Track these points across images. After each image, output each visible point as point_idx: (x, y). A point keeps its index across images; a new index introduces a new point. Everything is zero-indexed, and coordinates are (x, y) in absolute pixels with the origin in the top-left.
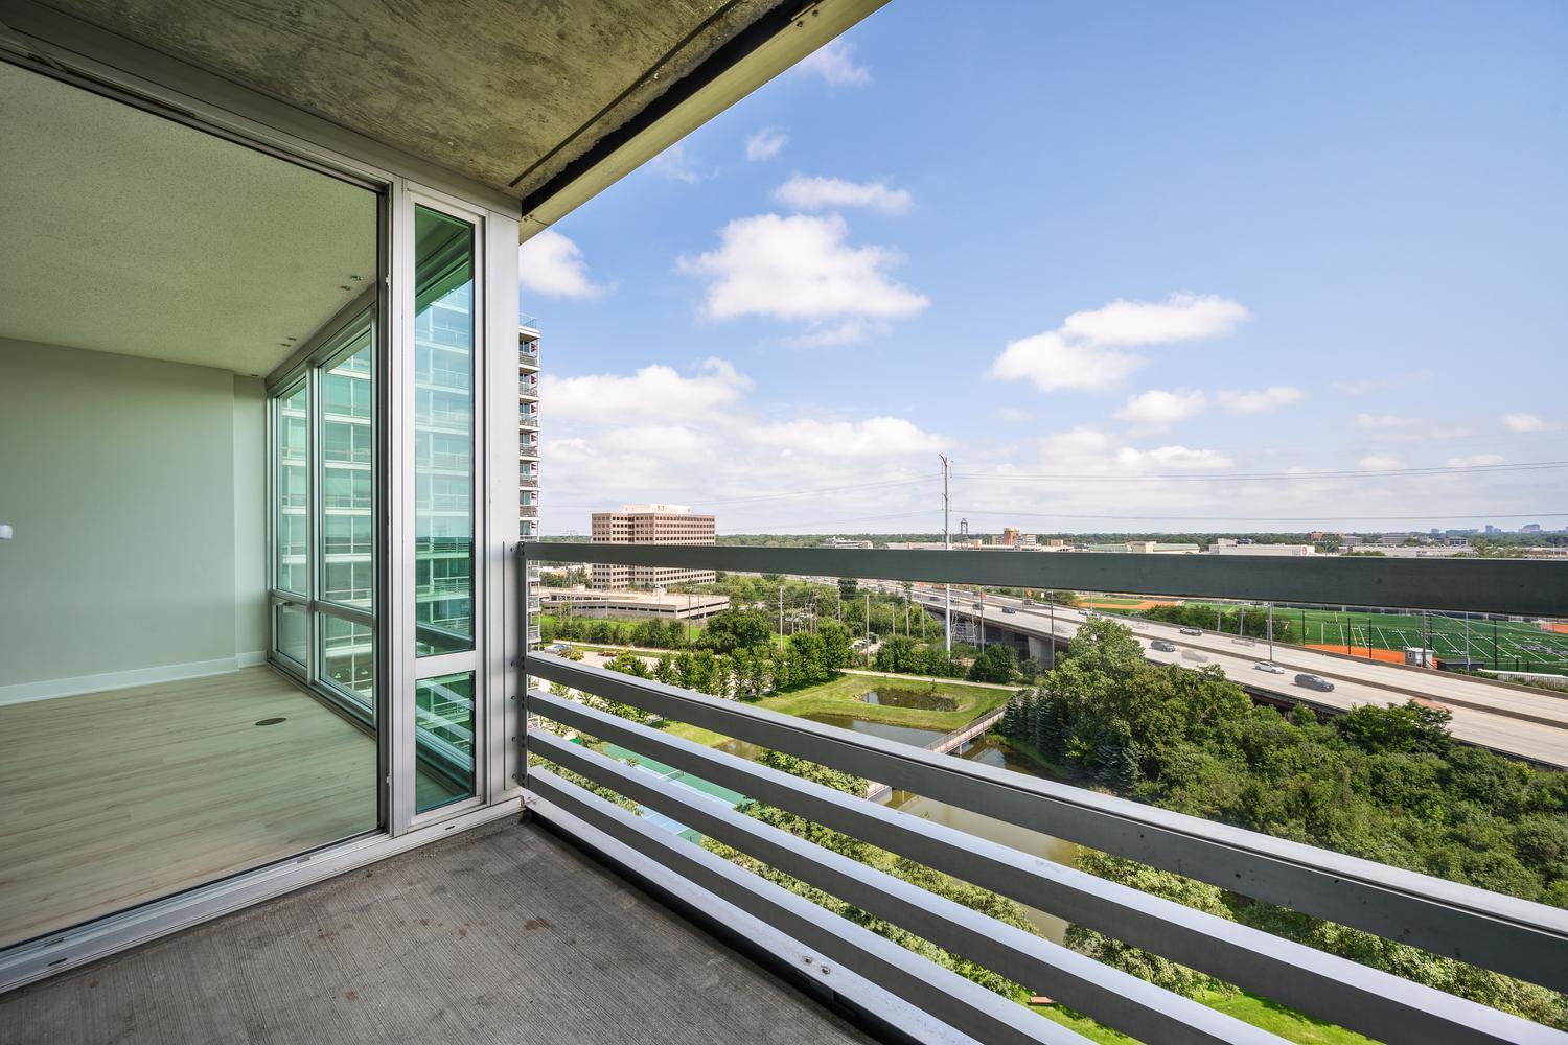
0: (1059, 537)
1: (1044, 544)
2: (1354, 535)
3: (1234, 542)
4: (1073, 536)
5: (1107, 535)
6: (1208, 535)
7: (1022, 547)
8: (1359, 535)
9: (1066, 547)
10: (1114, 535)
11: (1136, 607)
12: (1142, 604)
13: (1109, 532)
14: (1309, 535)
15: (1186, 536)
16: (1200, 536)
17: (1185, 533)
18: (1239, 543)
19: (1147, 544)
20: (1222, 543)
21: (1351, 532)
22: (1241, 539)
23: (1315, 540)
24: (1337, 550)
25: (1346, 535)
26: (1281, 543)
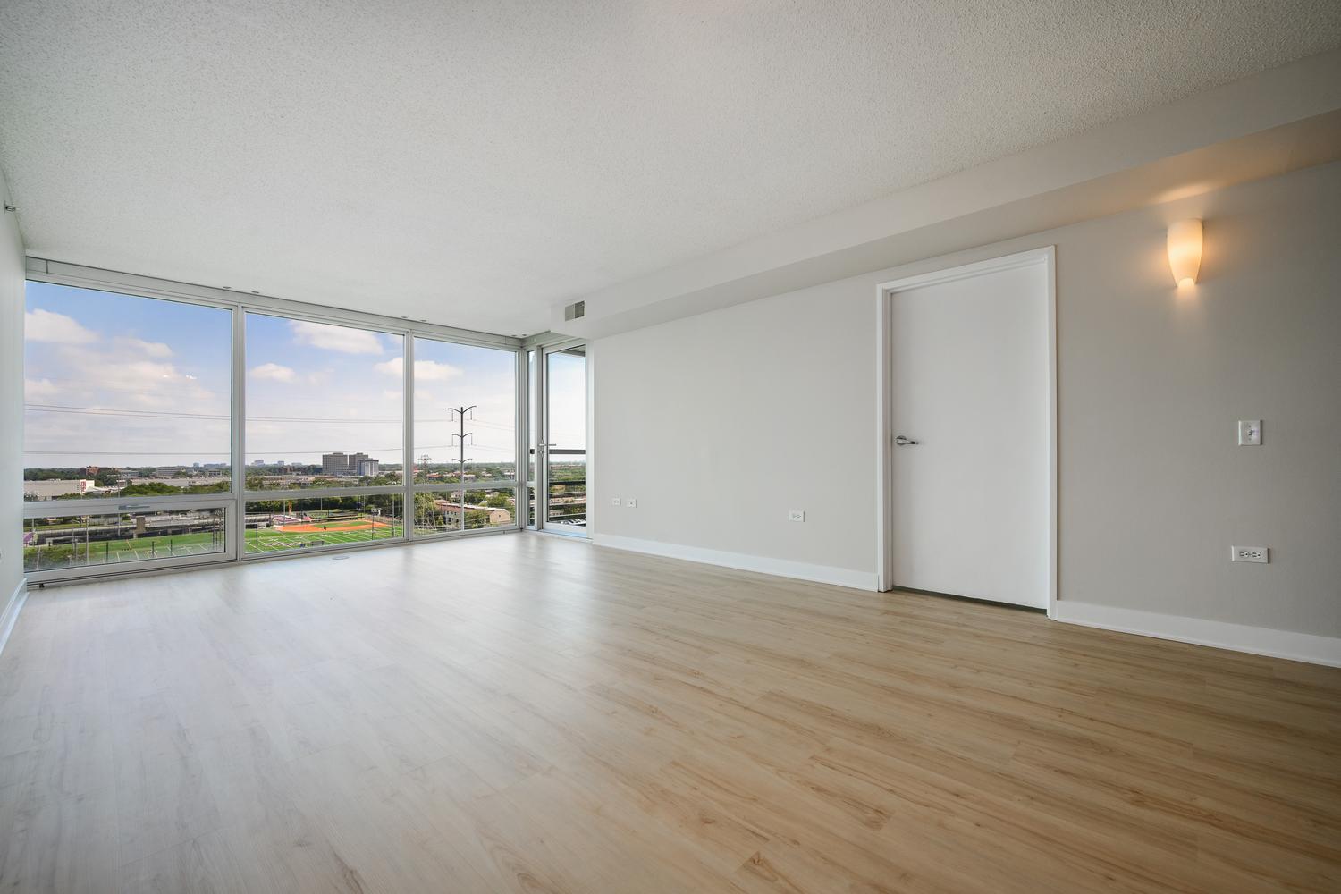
2: (129, 469)
8: (133, 469)
14: (83, 470)
23: (90, 474)
24: (116, 484)
25: (122, 469)
26: (56, 478)
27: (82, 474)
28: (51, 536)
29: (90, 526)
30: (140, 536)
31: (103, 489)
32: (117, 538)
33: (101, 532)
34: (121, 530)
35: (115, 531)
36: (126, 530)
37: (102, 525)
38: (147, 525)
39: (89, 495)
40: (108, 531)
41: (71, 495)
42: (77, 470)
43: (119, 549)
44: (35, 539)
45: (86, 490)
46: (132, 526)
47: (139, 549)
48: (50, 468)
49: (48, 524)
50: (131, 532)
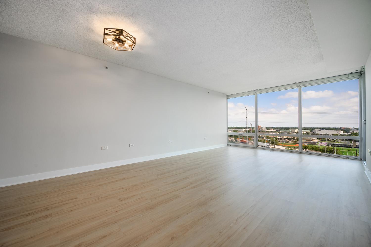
0: (271, 128)
1: (268, 130)
2: (354, 128)
3: (320, 130)
4: (275, 128)
5: (284, 128)
6: (312, 128)
7: (262, 130)
8: (355, 128)
9: (274, 130)
10: (286, 127)
11: (294, 145)
12: (296, 145)
13: (285, 127)
14: (340, 128)
15: (306, 128)
16: (310, 128)
17: (305, 127)
18: (321, 130)
19: (295, 130)
20: (316, 130)
21: (353, 127)
22: (322, 129)
23: (342, 129)
24: (349, 132)
25: (352, 128)
26: (333, 130)
27: (340, 129)
28: (331, 144)
29: (341, 143)
30: (354, 147)
31: (345, 133)
32: (348, 147)
33: (343, 145)
34: (349, 145)
35: (347, 145)
36: (350, 145)
37: (344, 143)
38: (357, 145)
39: (341, 135)
40: (345, 145)
41: (336, 134)
42: (339, 128)
43: (348, 150)
44: (327, 144)
45: (341, 133)
46: (352, 144)
47: (354, 151)
48: (333, 127)
49: (331, 141)
50: (352, 146)
